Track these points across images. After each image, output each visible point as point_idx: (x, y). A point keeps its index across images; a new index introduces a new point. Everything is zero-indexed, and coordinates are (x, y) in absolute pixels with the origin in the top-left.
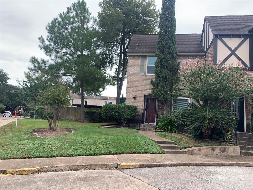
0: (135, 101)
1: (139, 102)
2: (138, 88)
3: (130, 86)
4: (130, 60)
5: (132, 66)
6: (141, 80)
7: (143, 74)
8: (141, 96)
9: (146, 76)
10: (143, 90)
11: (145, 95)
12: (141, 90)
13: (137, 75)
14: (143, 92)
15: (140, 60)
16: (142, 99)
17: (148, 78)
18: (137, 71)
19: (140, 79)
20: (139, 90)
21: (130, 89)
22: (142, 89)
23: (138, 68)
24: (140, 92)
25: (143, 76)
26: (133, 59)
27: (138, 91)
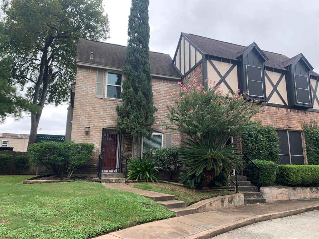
0: (87, 137)
1: (94, 139)
2: (93, 118)
3: (79, 113)
4: (80, 74)
5: (83, 83)
6: (97, 105)
7: (101, 97)
8: (98, 130)
9: (105, 100)
10: (101, 120)
11: (104, 128)
12: (97, 120)
13: (92, 98)
14: (100, 124)
15: (96, 76)
16: (98, 133)
17: (109, 103)
18: (91, 91)
19: (96, 103)
20: (94, 120)
21: (79, 118)
22: (100, 118)
23: (93, 87)
24: (96, 124)
25: (101, 100)
26: (85, 72)
27: (93, 122)
